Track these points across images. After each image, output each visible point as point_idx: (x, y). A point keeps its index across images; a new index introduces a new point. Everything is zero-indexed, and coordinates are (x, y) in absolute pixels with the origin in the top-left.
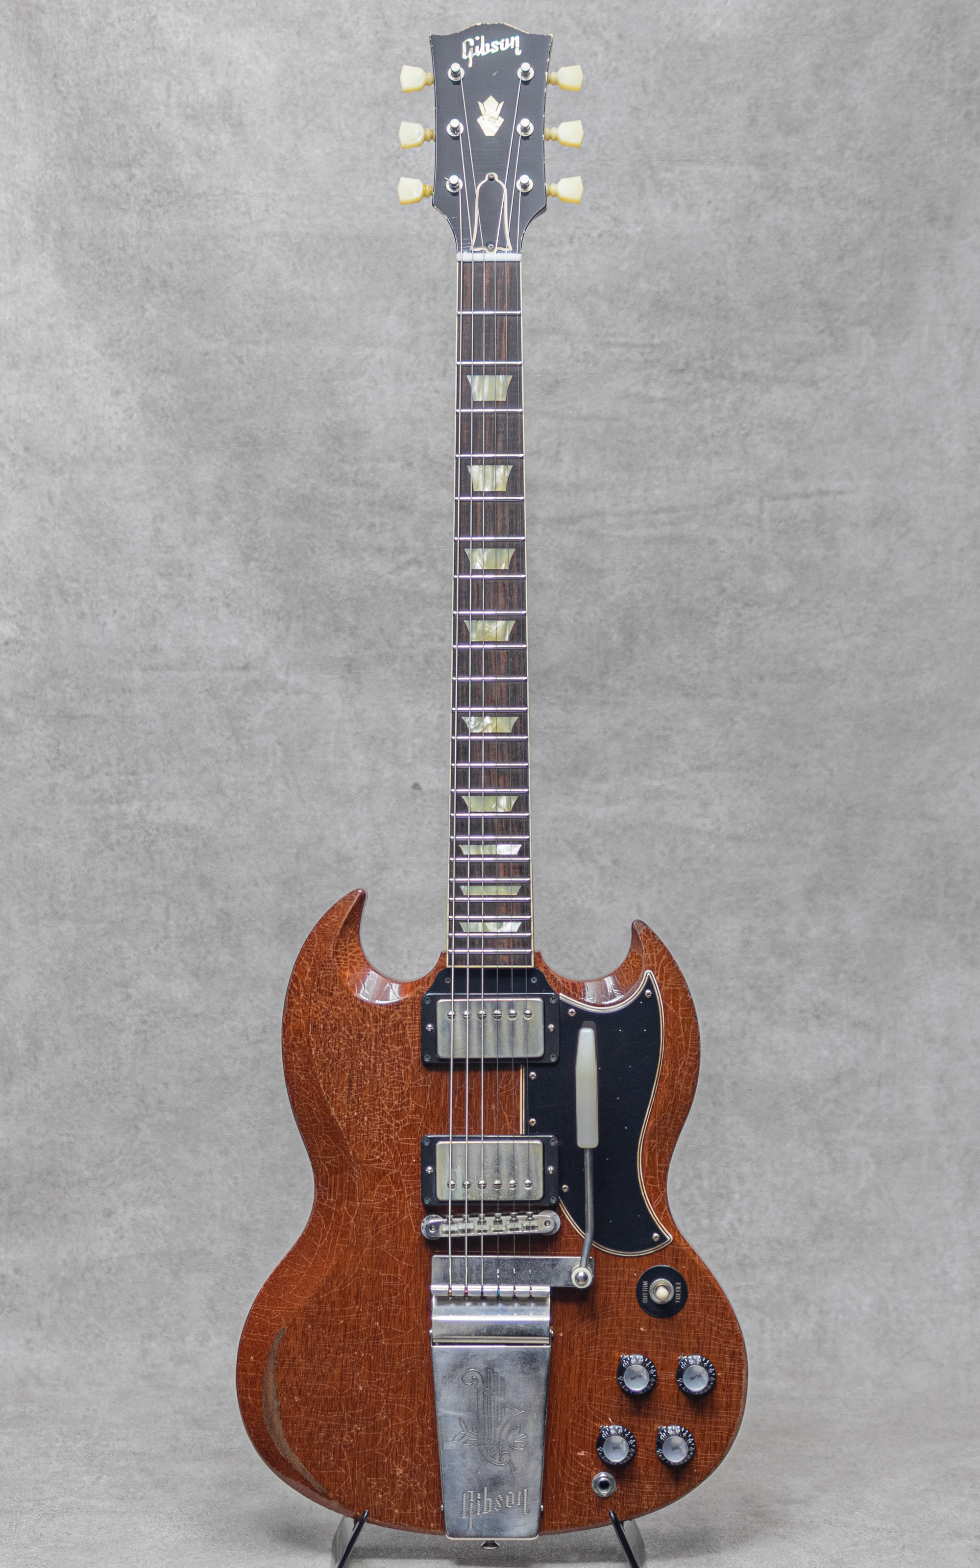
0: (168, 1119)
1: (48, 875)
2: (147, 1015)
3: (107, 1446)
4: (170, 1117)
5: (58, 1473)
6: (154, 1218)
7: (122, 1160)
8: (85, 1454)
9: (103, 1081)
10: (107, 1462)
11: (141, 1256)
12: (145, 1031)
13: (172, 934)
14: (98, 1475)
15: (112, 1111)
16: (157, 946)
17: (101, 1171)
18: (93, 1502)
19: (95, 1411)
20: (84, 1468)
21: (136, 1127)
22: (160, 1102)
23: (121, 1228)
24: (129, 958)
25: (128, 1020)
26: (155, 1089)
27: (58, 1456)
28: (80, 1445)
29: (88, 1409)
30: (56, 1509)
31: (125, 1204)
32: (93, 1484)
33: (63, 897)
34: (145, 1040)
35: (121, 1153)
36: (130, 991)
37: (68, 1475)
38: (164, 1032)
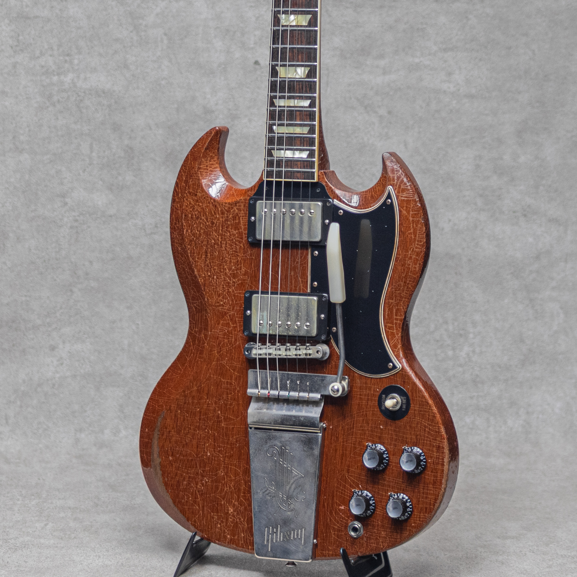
0: (92, 285)
1: (12, 123)
2: (78, 216)
3: (52, 503)
4: (93, 284)
5: (19, 521)
6: (83, 351)
7: (62, 313)
8: (37, 509)
9: (49, 260)
10: (52, 514)
11: (74, 376)
12: (77, 227)
13: (95, 162)
14: (46, 522)
15: (55, 280)
16: (85, 170)
17: (48, 320)
18: (42, 541)
19: (44, 480)
20: (36, 518)
21: (71, 291)
22: (87, 274)
23: (61, 358)
24: (66, 178)
25: (65, 219)
26: (84, 265)
27: (19, 510)
28: (33, 503)
29: (39, 479)
30: (18, 545)
31: (64, 342)
32: (42, 528)
33: (22, 138)
34: (77, 232)
35: (61, 308)
36: (67, 200)
37: (26, 523)
38: (89, 227)
